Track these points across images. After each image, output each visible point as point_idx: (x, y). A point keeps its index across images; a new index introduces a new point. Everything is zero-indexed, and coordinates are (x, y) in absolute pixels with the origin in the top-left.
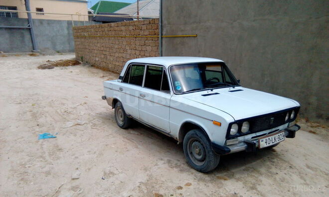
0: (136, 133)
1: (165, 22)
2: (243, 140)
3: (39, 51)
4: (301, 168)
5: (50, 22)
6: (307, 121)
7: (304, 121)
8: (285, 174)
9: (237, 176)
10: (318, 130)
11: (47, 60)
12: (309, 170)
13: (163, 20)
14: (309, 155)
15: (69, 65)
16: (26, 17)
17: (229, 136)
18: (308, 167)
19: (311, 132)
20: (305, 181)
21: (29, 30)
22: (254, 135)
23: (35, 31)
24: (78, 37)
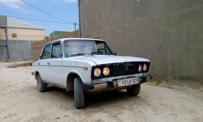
0: (49, 94)
1: (82, 31)
2: (105, 81)
3: (12, 59)
4: (156, 105)
5: (20, 42)
6: (167, 82)
7: (165, 82)
8: (143, 108)
9: (106, 110)
10: (173, 86)
11: (15, 63)
12: (161, 106)
13: (81, 30)
14: (163, 98)
15: (28, 65)
16: (5, 39)
17: (93, 77)
18: (161, 104)
19: (169, 88)
20: (156, 112)
21: (7, 46)
22: (114, 78)
23: (9, 47)
24: (35, 49)
